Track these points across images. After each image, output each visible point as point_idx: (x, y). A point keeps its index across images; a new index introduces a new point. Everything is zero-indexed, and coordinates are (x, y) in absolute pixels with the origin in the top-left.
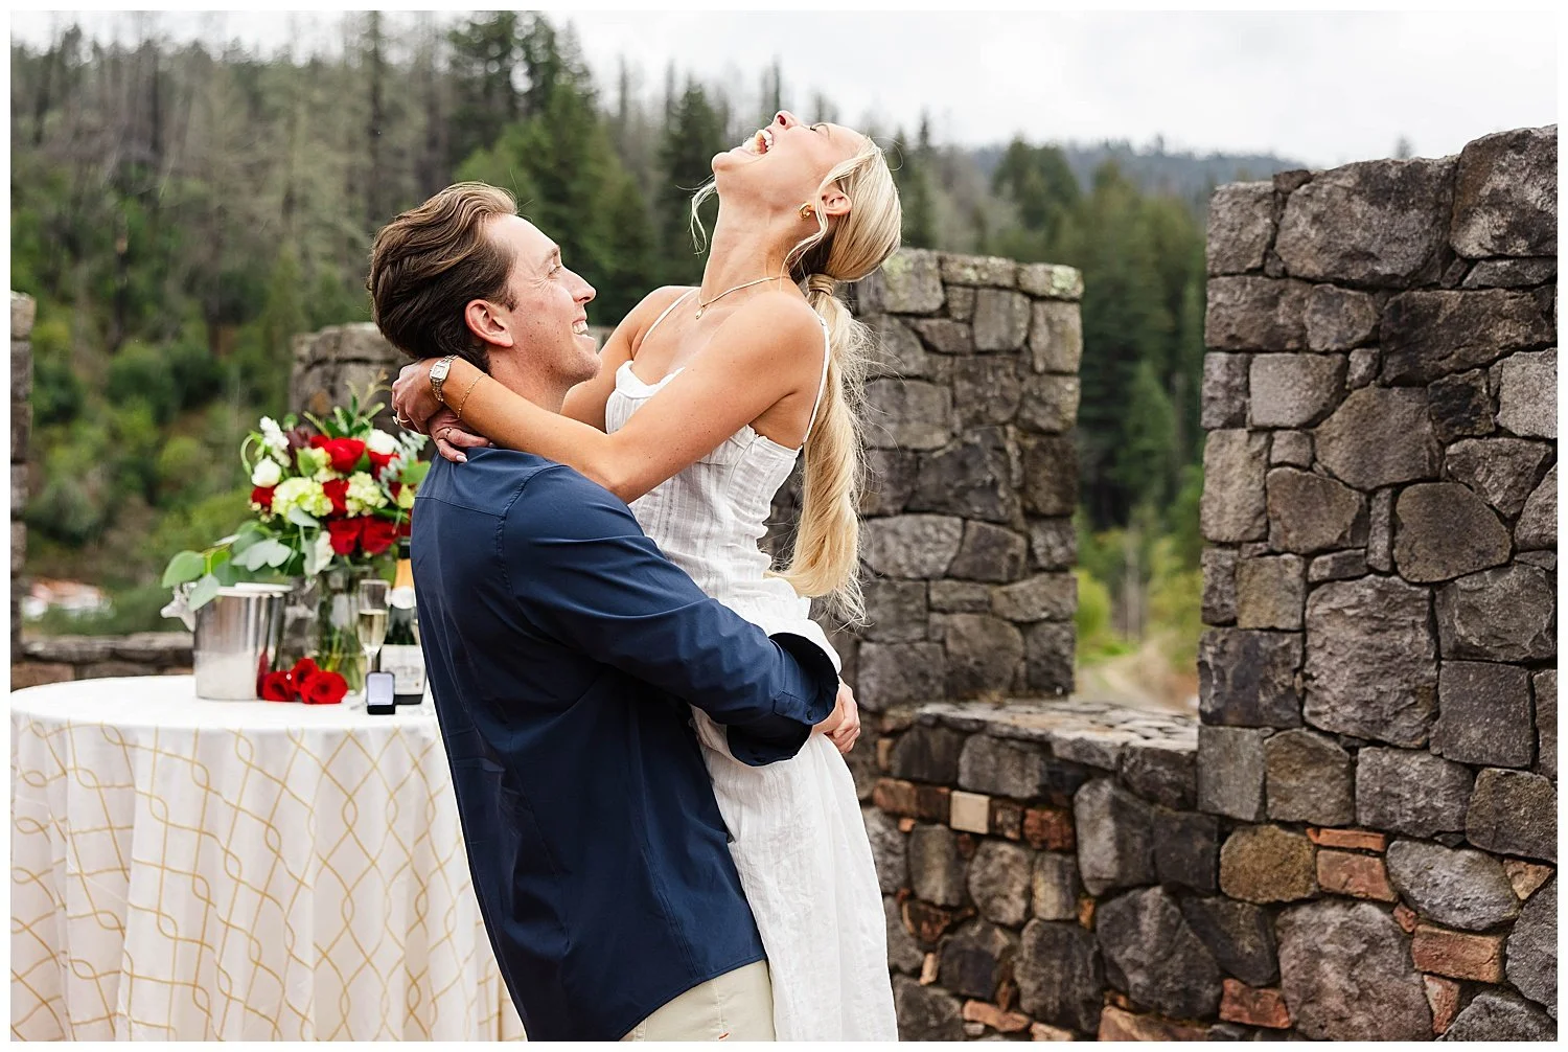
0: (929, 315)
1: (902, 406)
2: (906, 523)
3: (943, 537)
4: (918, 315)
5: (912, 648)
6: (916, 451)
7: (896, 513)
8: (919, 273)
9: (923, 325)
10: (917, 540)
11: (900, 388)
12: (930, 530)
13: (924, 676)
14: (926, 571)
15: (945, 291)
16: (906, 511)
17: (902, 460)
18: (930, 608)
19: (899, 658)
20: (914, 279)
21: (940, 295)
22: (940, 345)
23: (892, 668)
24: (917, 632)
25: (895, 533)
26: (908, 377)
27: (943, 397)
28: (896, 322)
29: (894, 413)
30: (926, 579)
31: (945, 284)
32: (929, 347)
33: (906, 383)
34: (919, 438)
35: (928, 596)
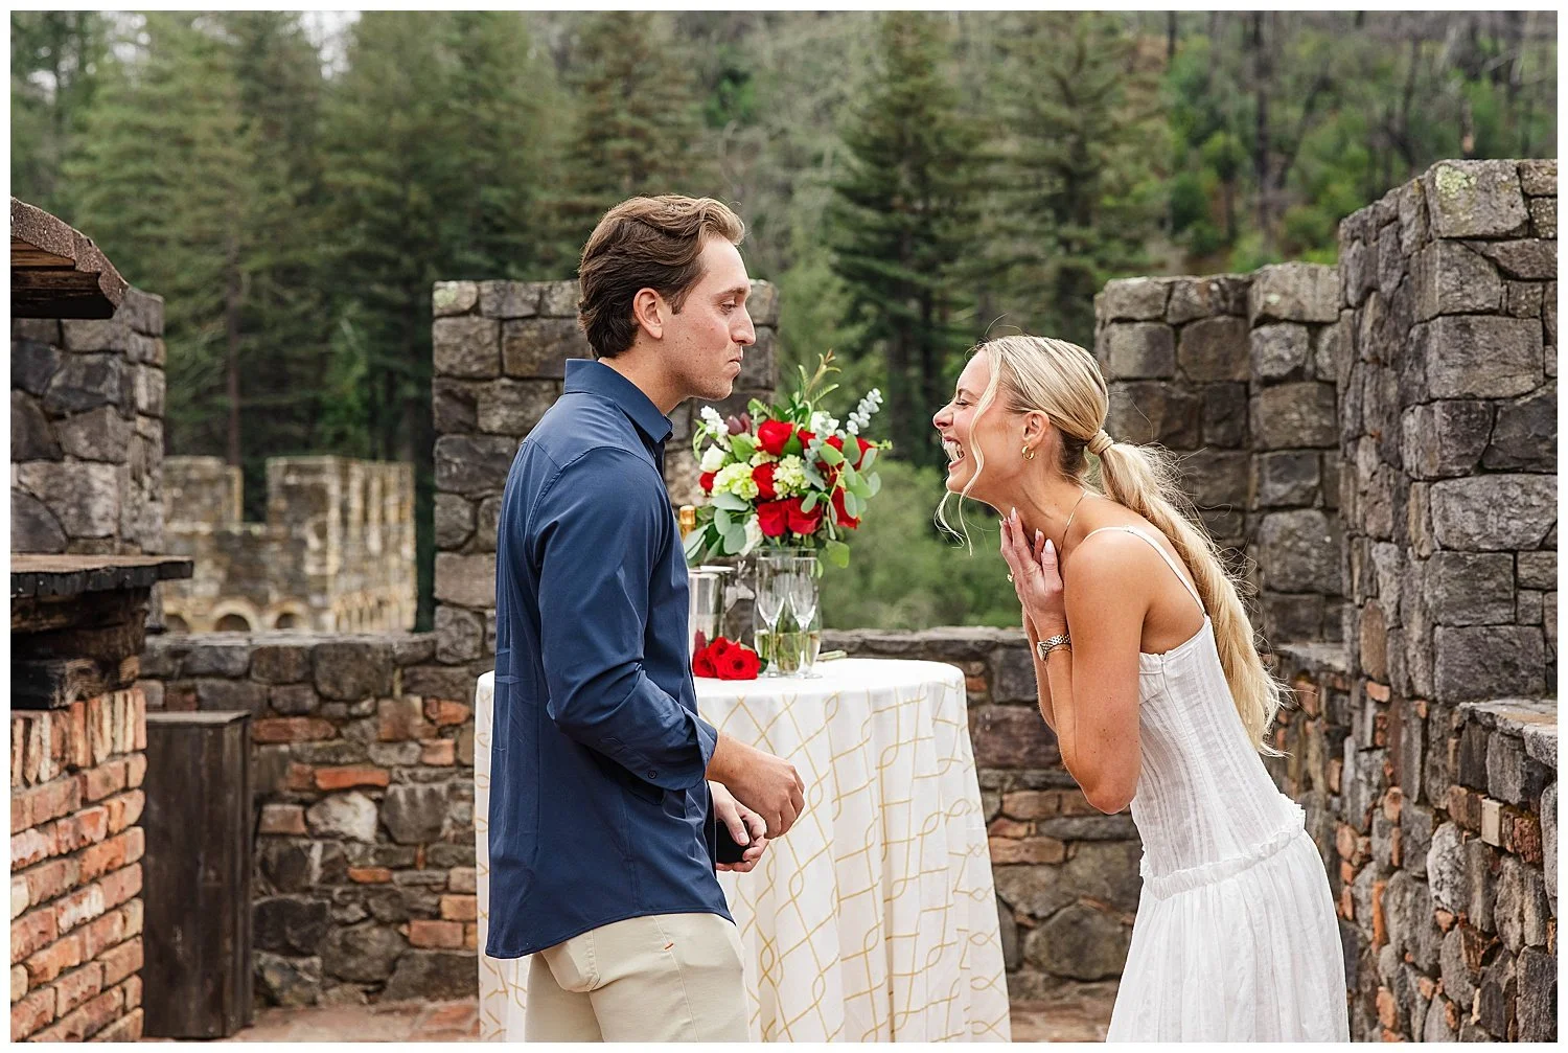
0: (1508, 236)
1: (1467, 348)
2: (1477, 486)
3: (1535, 500)
4: (1490, 239)
5: (1493, 633)
6: (1487, 399)
7: (1466, 474)
8: (1488, 187)
9: (1496, 250)
10: (1492, 504)
11: (1466, 327)
12: (1515, 492)
13: (1509, 665)
14: (1509, 541)
15: (1529, 206)
16: (1481, 469)
17: (1469, 411)
18: (1519, 586)
19: (1473, 644)
20: (1482, 196)
21: (1523, 212)
22: (1524, 272)
23: (1463, 655)
24: (1501, 613)
25: (1462, 496)
26: (1474, 313)
27: (1530, 333)
28: (1457, 247)
29: (1457, 356)
30: (1514, 552)
31: (1526, 196)
32: (1506, 275)
33: (1474, 319)
34: (1494, 384)
35: (1515, 570)
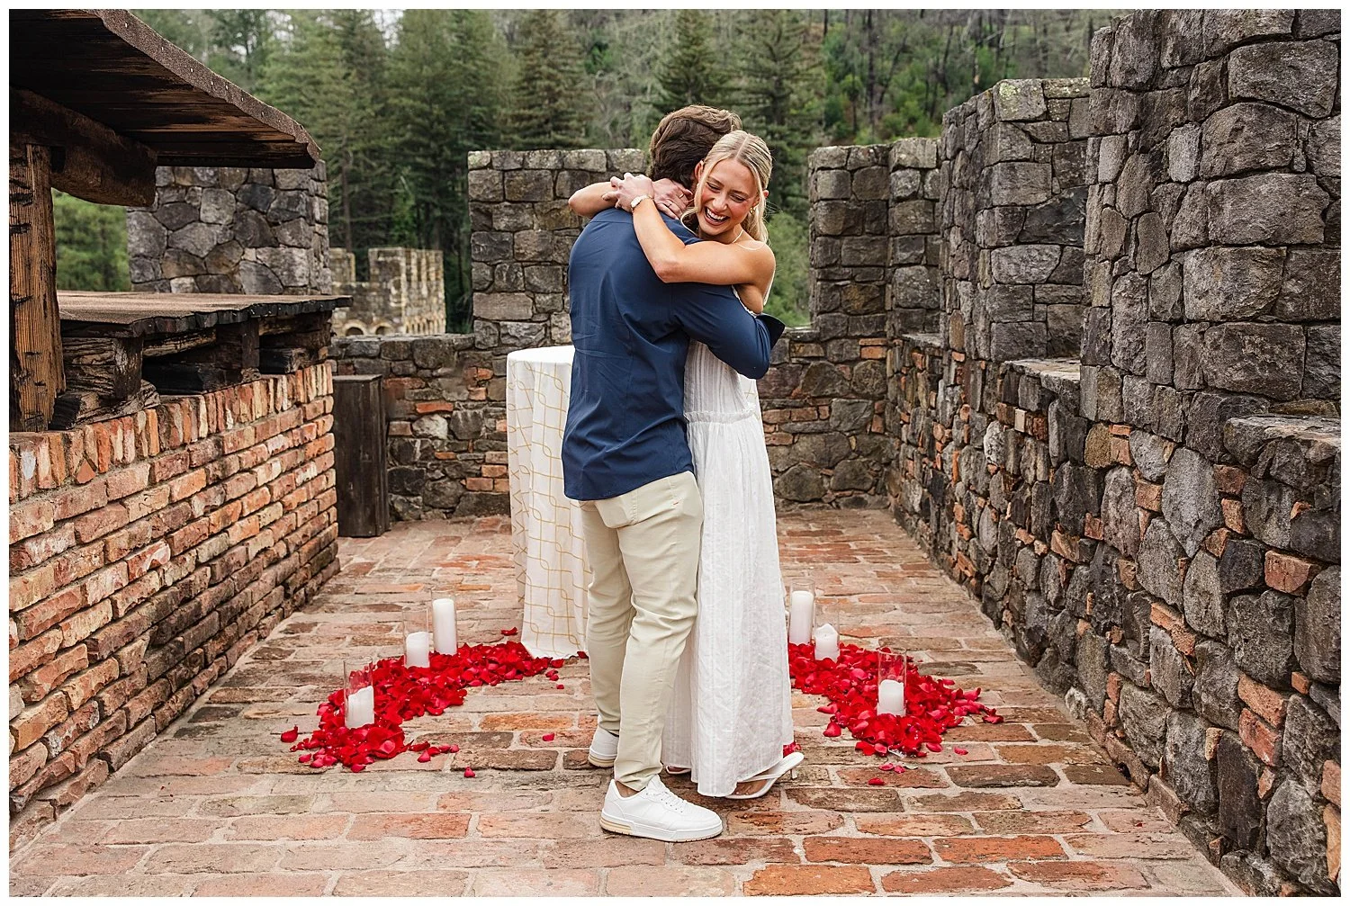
0: (1036, 120)
1: (1013, 179)
2: (1016, 251)
3: (1045, 258)
4: (1026, 121)
5: (1022, 326)
6: (1022, 206)
7: (1010, 245)
8: (1026, 93)
9: (1029, 127)
10: (1023, 260)
11: (1013, 168)
12: (1035, 254)
13: (1030, 342)
14: (1031, 279)
15: (1047, 104)
16: (1018, 242)
17: (1013, 212)
18: (1035, 302)
19: (1011, 331)
20: (1023, 99)
21: (1043, 106)
22: (1043, 139)
23: (1005, 338)
24: (1026, 316)
25: (1008, 256)
26: (1017, 160)
27: (1046, 171)
28: (1009, 126)
29: (1008, 184)
30: (1033, 285)
31: (1046, 99)
32: (1034, 140)
33: (1017, 164)
34: (1025, 198)
35: (1033, 295)
